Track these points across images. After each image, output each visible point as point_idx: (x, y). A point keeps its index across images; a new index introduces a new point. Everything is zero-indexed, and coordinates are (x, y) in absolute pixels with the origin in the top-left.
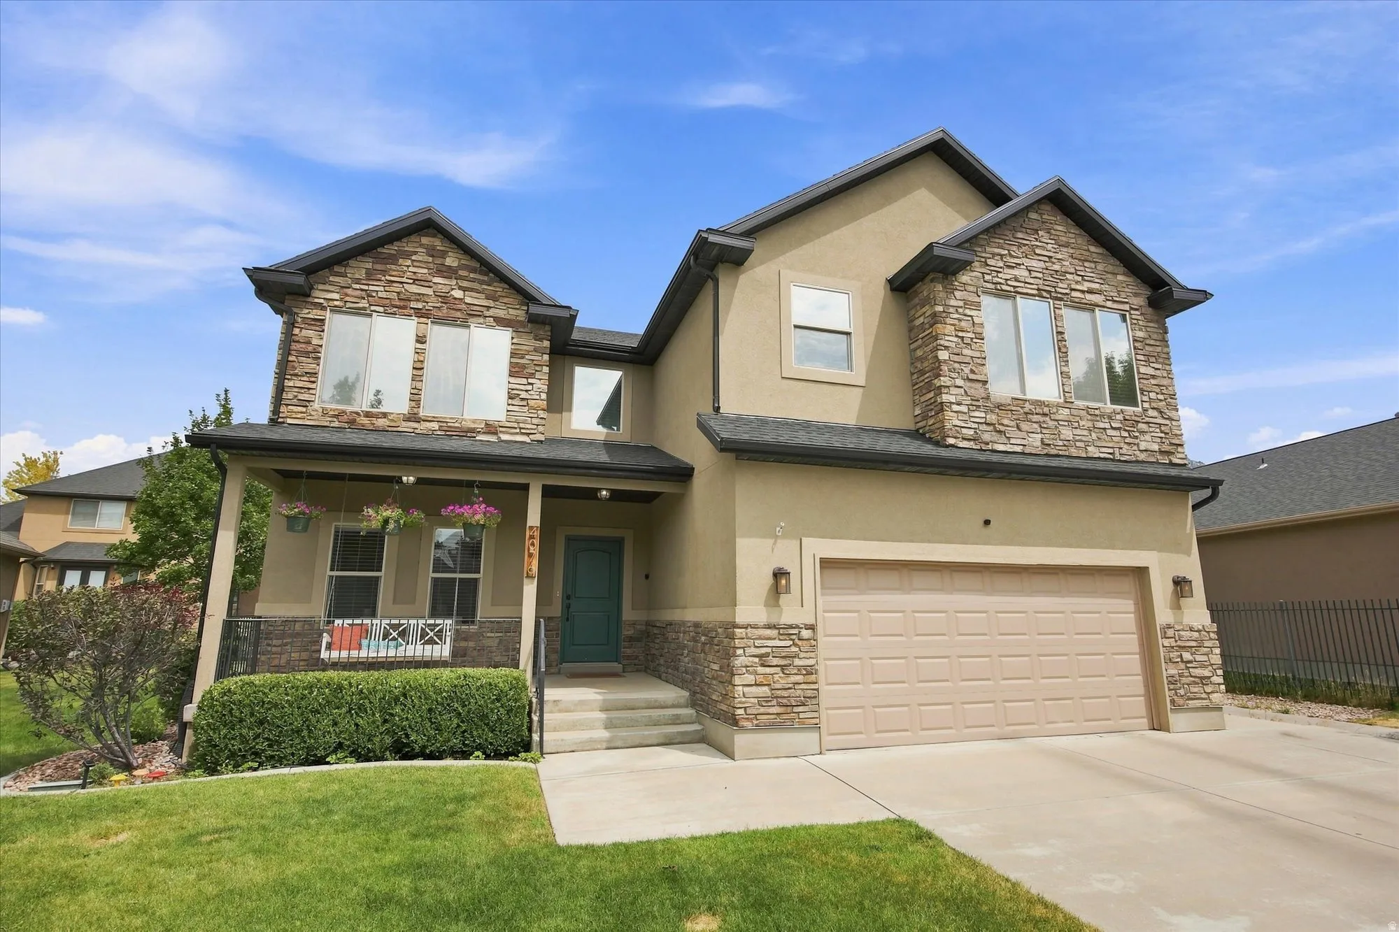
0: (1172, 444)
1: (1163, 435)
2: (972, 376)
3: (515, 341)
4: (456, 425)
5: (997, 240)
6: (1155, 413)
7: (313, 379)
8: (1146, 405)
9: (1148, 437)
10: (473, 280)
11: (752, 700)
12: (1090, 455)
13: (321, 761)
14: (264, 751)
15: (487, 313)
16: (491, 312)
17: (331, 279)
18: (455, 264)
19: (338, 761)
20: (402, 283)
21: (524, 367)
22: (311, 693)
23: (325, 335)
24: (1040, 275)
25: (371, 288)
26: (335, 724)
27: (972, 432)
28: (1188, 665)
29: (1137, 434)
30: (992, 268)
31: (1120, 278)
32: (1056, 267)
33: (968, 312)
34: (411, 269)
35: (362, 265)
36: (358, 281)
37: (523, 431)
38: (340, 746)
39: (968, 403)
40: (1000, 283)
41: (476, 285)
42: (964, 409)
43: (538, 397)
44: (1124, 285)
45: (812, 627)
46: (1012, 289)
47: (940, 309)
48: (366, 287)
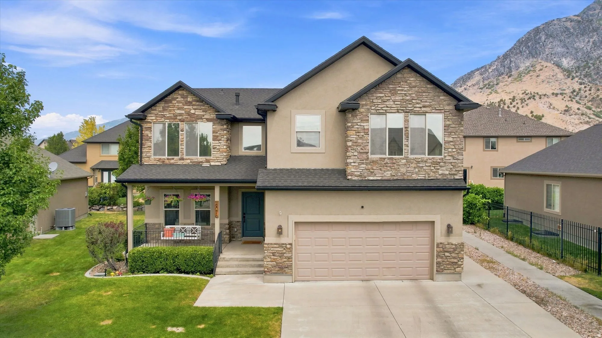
0: (456, 171)
1: (452, 167)
2: (362, 151)
3: (214, 127)
4: (196, 160)
5: (379, 90)
6: (450, 158)
7: (150, 148)
8: (446, 154)
9: (444, 168)
10: (198, 105)
11: (269, 266)
12: (414, 178)
13: (158, 272)
14: (145, 269)
15: (203, 118)
16: (206, 117)
17: (152, 112)
18: (191, 100)
19: (163, 273)
20: (174, 110)
21: (218, 136)
22: (154, 254)
23: (152, 132)
24: (399, 103)
25: (165, 113)
26: (161, 263)
27: (359, 173)
28: (448, 258)
29: (439, 167)
30: (375, 104)
31: (441, 98)
32: (408, 98)
33: (362, 124)
34: (177, 104)
35: (161, 105)
36: (160, 112)
37: (218, 161)
38: (163, 269)
39: (359, 162)
40: (379, 110)
41: (199, 107)
42: (356, 164)
43: (223, 148)
44: (443, 101)
45: (291, 244)
46: (384, 111)
47: (350, 124)
48: (163, 113)
